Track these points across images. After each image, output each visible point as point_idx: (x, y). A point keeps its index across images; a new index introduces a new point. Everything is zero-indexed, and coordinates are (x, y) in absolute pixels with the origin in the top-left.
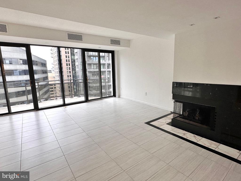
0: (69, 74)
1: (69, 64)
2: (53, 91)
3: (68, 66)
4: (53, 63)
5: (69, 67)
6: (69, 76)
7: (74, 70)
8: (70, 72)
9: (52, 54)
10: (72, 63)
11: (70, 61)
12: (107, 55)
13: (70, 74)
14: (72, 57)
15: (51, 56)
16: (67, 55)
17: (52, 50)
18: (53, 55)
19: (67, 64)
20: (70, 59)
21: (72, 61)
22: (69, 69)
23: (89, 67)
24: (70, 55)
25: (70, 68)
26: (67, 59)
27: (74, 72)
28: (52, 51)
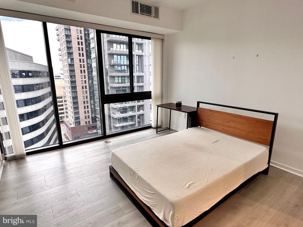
0: (84, 85)
1: (84, 71)
2: (62, 105)
3: (83, 74)
4: (62, 68)
5: (85, 74)
6: (84, 88)
7: (91, 79)
8: (85, 81)
9: (61, 55)
10: (88, 69)
11: (86, 66)
12: (137, 64)
13: (86, 85)
14: (88, 61)
15: (60, 58)
16: (82, 58)
17: (60, 50)
18: (62, 57)
19: (81, 71)
20: (85, 63)
21: (88, 66)
22: (83, 78)
23: (112, 81)
24: (85, 57)
25: (85, 76)
26: (81, 63)
27: (90, 82)
28: (60, 52)
